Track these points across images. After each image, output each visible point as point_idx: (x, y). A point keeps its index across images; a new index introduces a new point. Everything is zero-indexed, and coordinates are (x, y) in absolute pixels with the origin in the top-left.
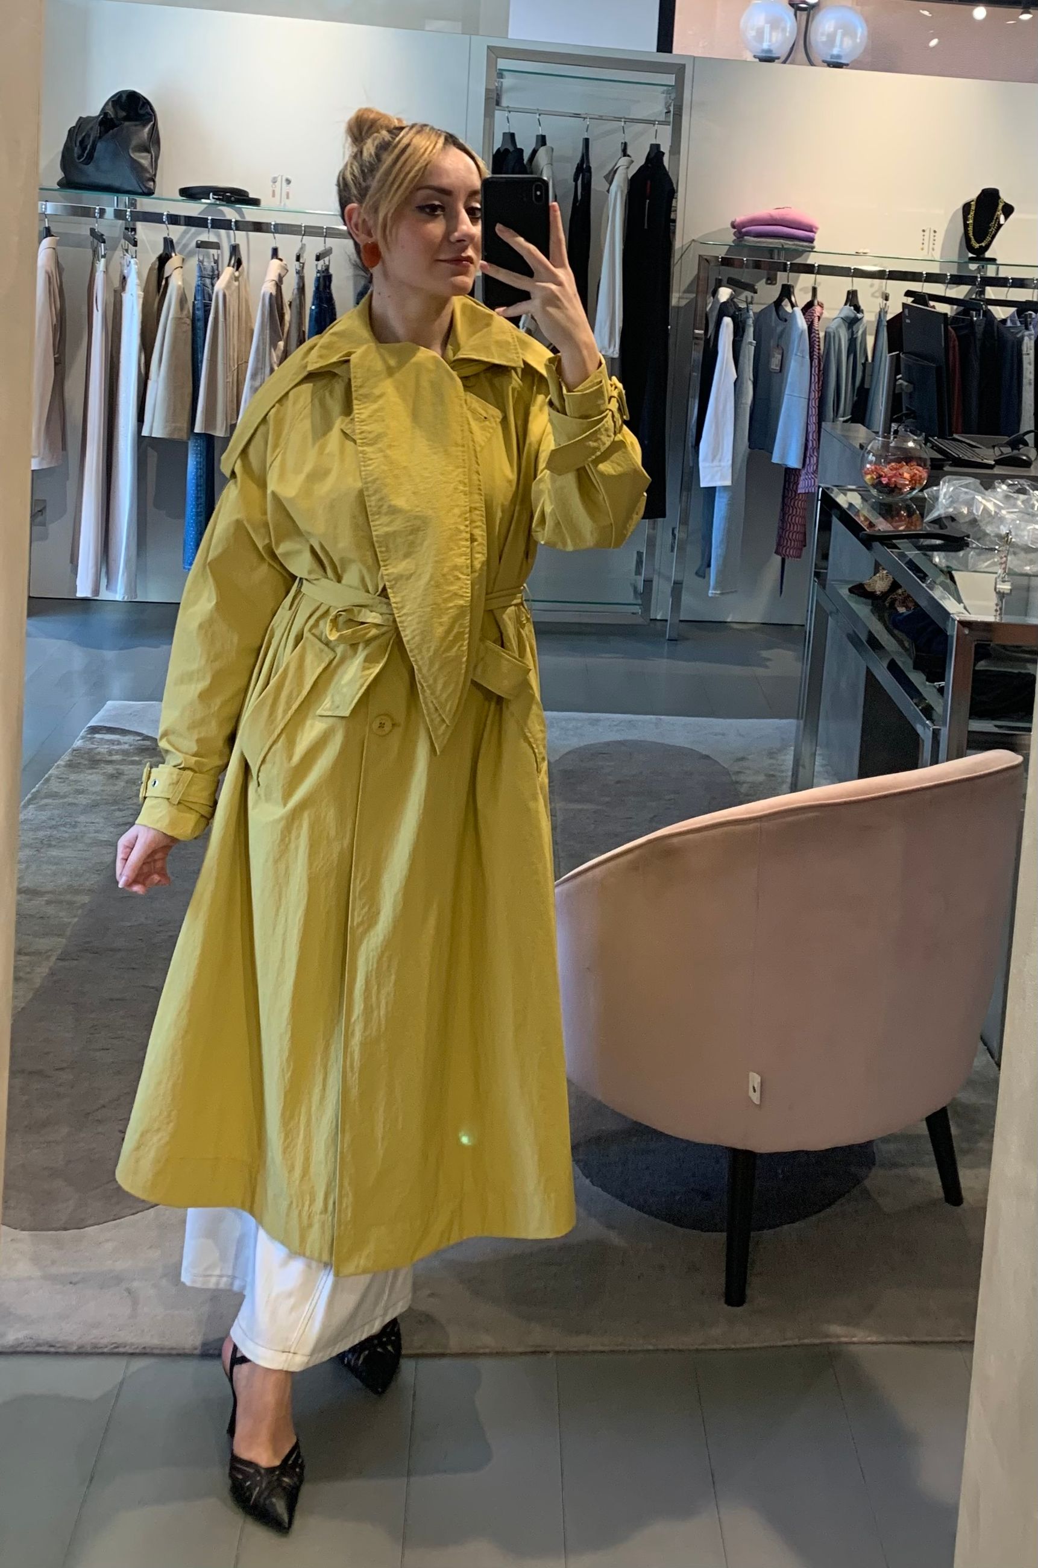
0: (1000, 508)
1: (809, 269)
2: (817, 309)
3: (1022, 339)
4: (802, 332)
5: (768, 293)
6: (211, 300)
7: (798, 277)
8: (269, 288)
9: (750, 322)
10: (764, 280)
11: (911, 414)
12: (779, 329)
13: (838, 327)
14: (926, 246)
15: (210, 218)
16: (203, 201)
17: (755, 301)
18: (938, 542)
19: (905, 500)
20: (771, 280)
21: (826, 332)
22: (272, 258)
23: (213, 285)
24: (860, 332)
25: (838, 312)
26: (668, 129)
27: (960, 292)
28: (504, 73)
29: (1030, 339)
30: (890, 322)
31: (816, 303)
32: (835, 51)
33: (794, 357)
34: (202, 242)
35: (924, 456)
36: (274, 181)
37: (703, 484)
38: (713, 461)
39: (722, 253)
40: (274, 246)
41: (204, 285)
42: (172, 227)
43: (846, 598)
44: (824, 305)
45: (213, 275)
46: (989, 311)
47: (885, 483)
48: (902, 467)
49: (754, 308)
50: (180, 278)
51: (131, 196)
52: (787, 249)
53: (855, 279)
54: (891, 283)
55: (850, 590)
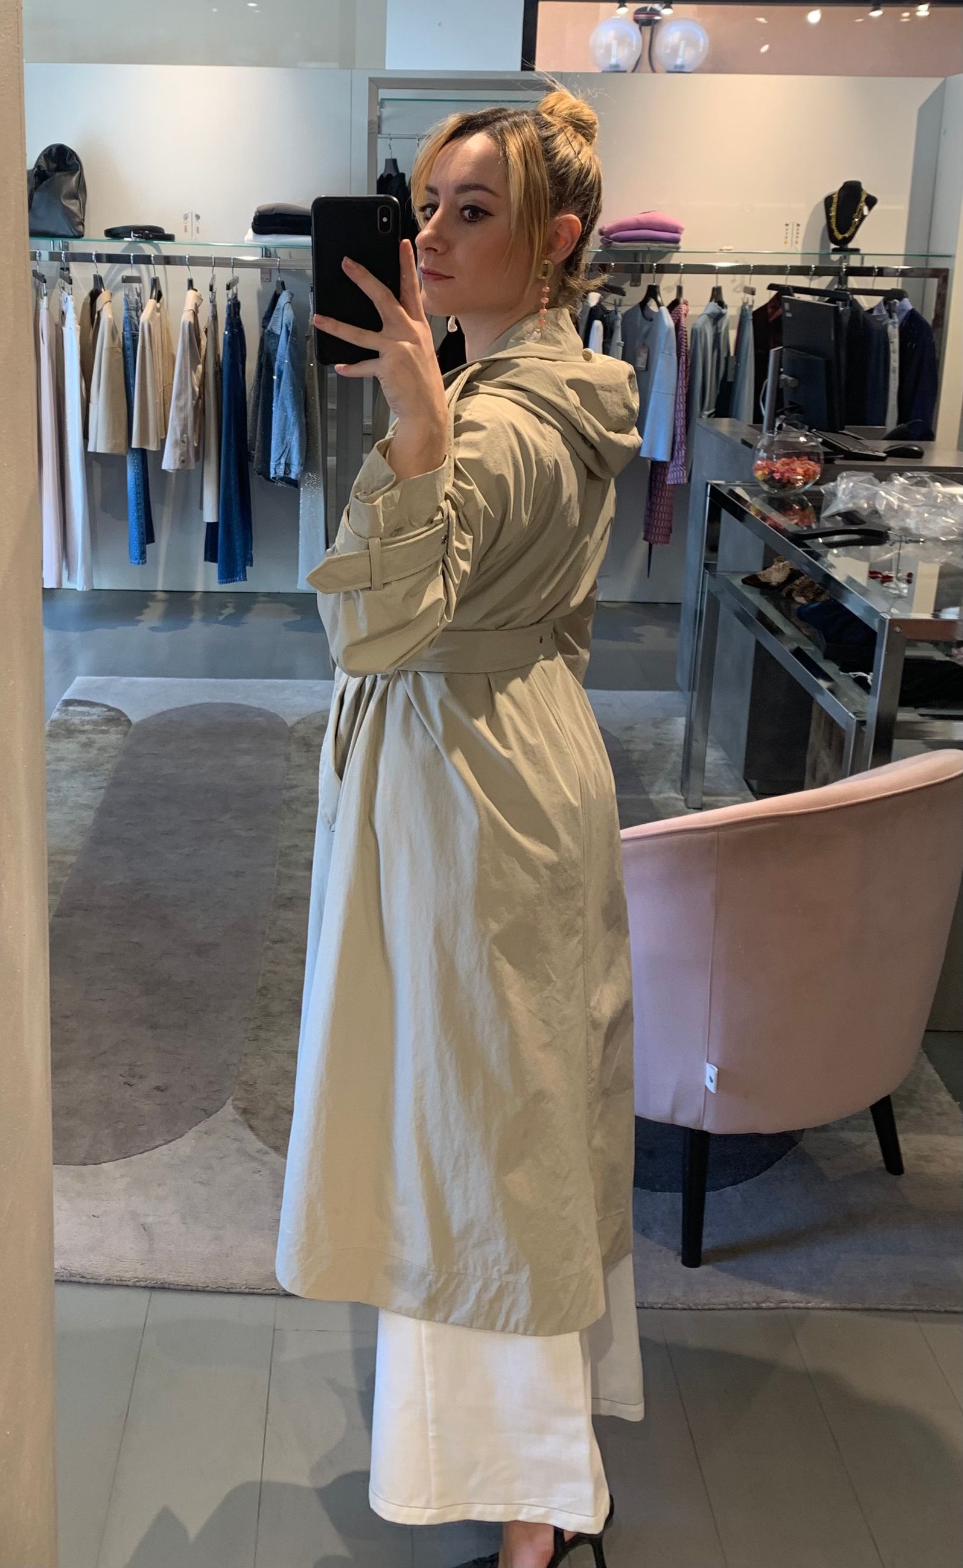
0: (903, 501)
1: (675, 269)
2: (684, 307)
3: (886, 326)
4: (669, 331)
5: (634, 295)
6: (137, 330)
7: (662, 277)
8: (187, 317)
9: (619, 323)
10: (629, 282)
12: (645, 329)
13: (705, 323)
14: (789, 240)
15: (132, 254)
16: (126, 239)
17: (623, 303)
19: (799, 494)
20: (637, 282)
21: (692, 330)
22: (189, 289)
23: (138, 317)
24: (724, 329)
25: (703, 308)
27: (822, 283)
28: (386, 102)
29: (894, 327)
31: (682, 301)
32: (679, 61)
33: (663, 354)
34: (127, 277)
35: (817, 450)
36: (186, 217)
40: (190, 277)
41: (131, 317)
42: (99, 264)
43: (739, 588)
44: (689, 303)
45: (137, 307)
46: (855, 301)
47: (777, 478)
48: (793, 462)
49: (623, 310)
50: (109, 311)
51: (65, 240)
52: (653, 251)
53: (720, 276)
54: (756, 278)
55: (744, 581)
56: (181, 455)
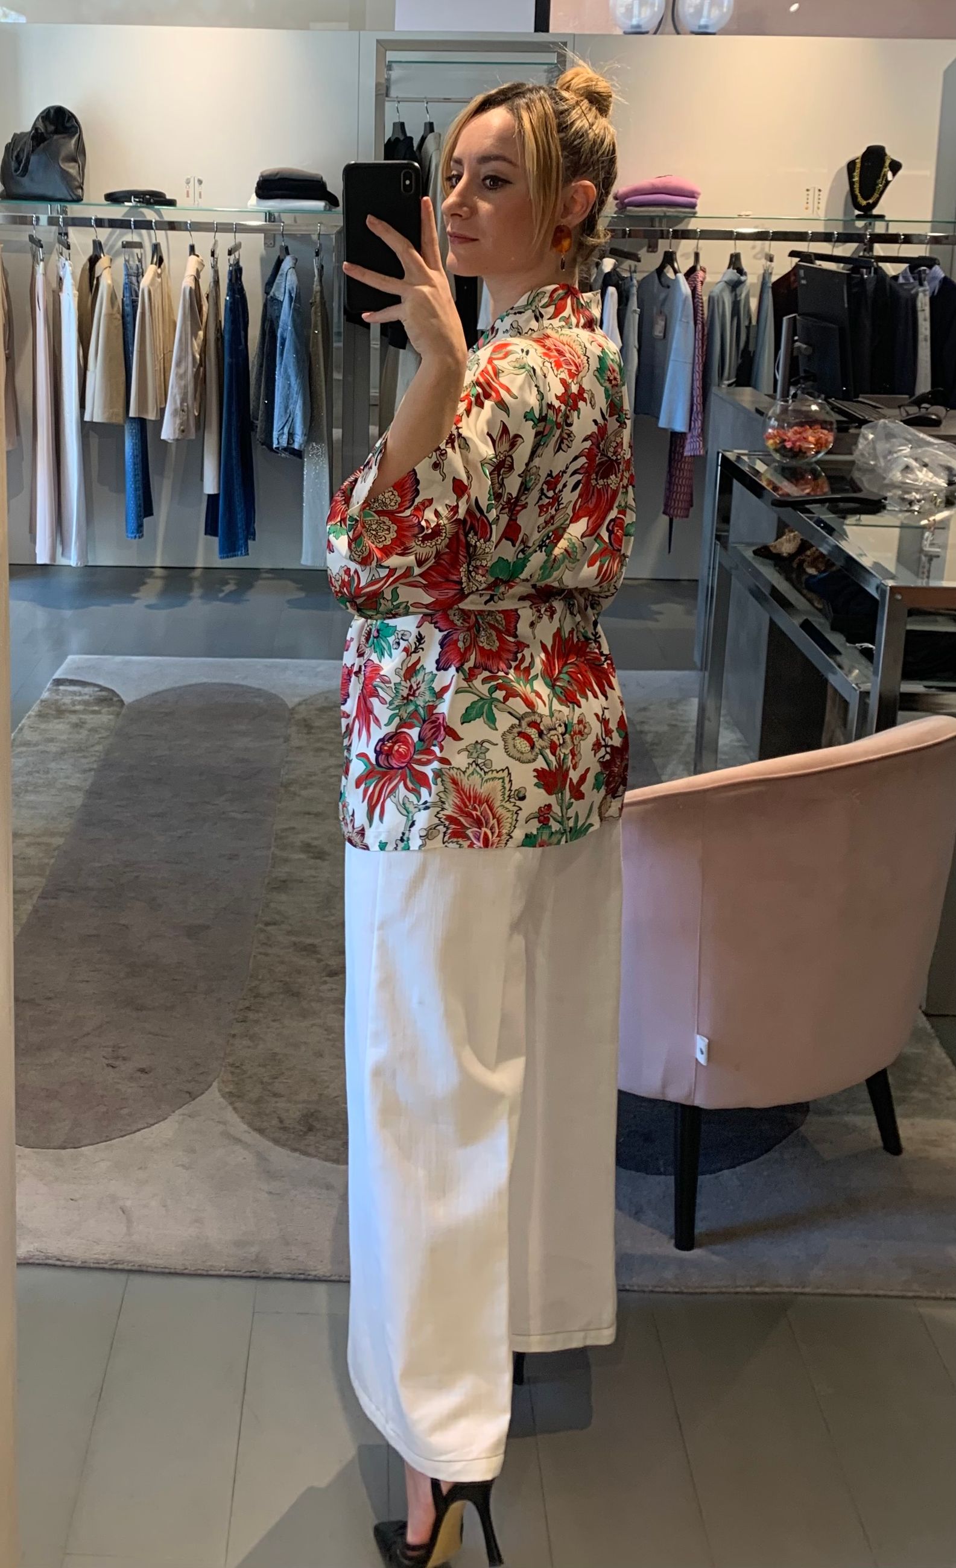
1: (692, 235)
2: (700, 274)
3: (916, 295)
4: (686, 297)
5: (650, 262)
6: (137, 296)
7: (680, 243)
8: (188, 282)
9: (634, 290)
10: (645, 249)
11: (810, 377)
12: (662, 296)
13: (722, 291)
14: (810, 205)
15: (132, 219)
16: (126, 204)
17: (638, 269)
18: (854, 505)
19: (810, 464)
20: (652, 248)
21: (709, 298)
22: (190, 255)
23: (138, 282)
24: (743, 296)
25: (721, 276)
27: (846, 250)
28: (393, 65)
29: (925, 295)
31: (698, 268)
32: (703, 22)
33: (678, 323)
34: (127, 242)
35: (828, 418)
36: (188, 182)
40: (191, 243)
41: (131, 283)
42: (99, 230)
43: (750, 559)
44: (707, 270)
45: (138, 273)
46: (880, 268)
47: (788, 447)
48: (805, 431)
49: (638, 277)
50: (109, 276)
51: (63, 204)
52: (669, 216)
53: (737, 242)
54: (775, 244)
55: (755, 552)
56: (181, 424)
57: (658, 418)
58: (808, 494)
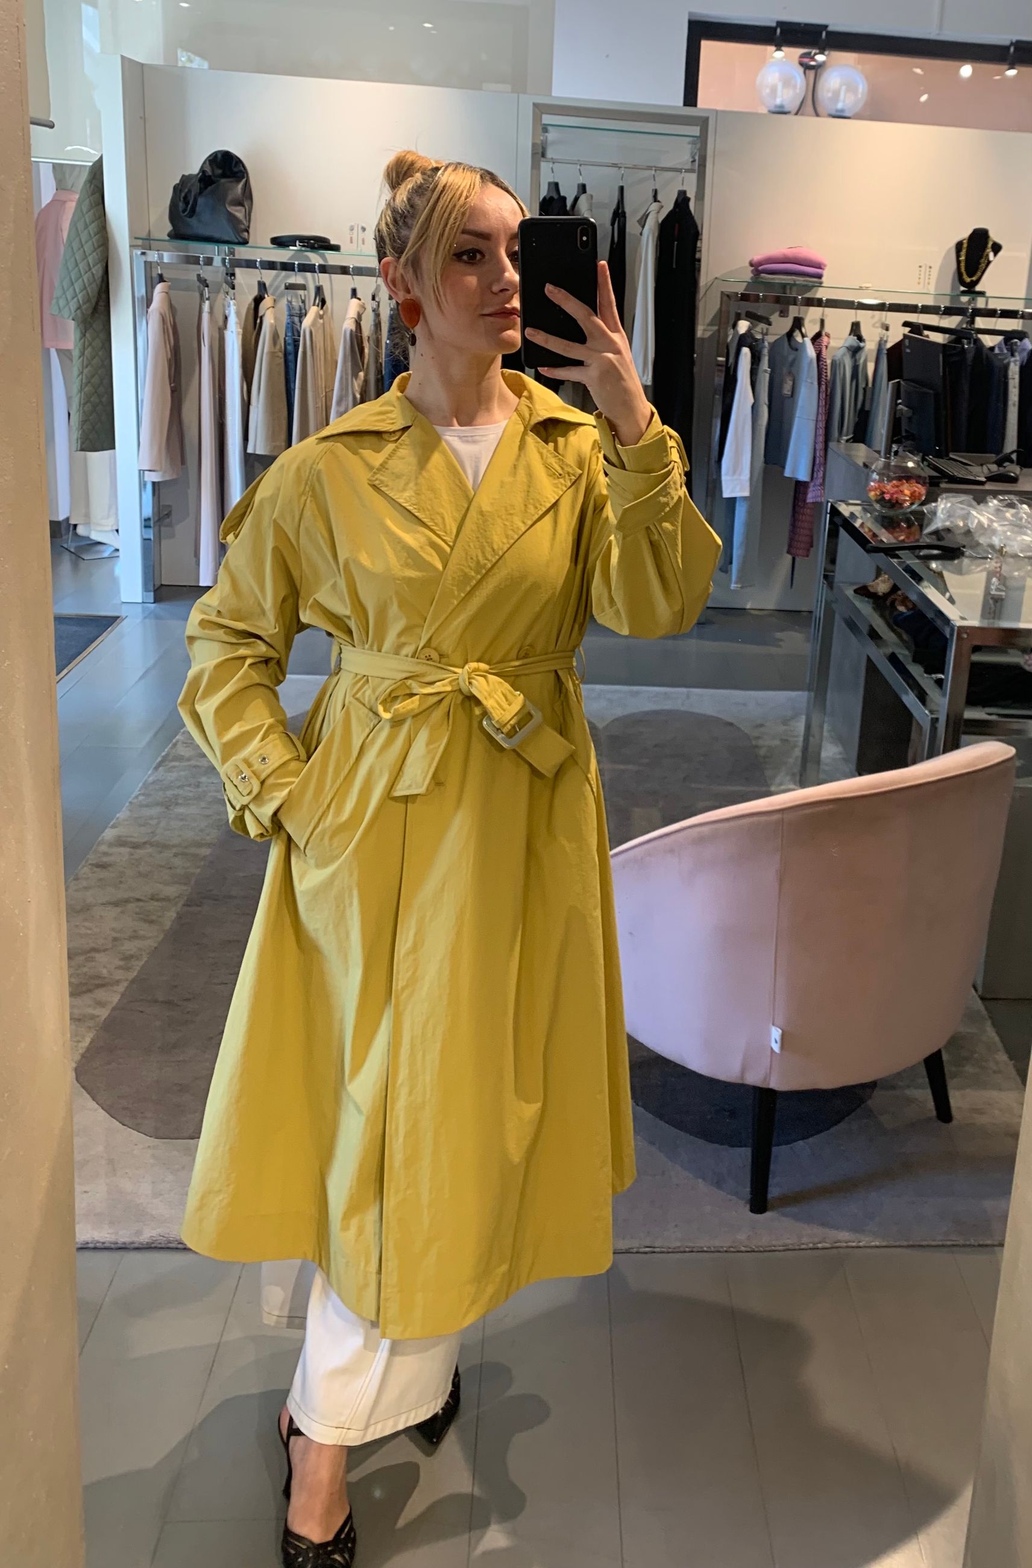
0: (991, 521)
1: (819, 303)
2: (825, 339)
3: (1008, 364)
4: (811, 360)
5: (781, 325)
6: (299, 336)
7: (808, 309)
8: (349, 325)
9: (766, 351)
10: (777, 314)
11: (910, 436)
12: (791, 358)
13: (844, 355)
14: (922, 280)
15: (296, 263)
16: (291, 248)
17: (770, 333)
18: (935, 552)
19: (904, 514)
20: (784, 313)
21: (833, 361)
22: (352, 298)
23: (301, 322)
24: (862, 361)
25: (842, 341)
26: (693, 177)
27: (952, 322)
28: (550, 128)
29: (1016, 365)
30: (889, 350)
31: (824, 333)
32: (839, 104)
33: (803, 383)
34: (291, 284)
35: (923, 474)
36: (352, 229)
37: (726, 494)
38: (734, 472)
39: (740, 289)
40: (353, 286)
41: (293, 323)
42: (265, 272)
43: (851, 598)
44: (831, 336)
45: (301, 313)
46: (979, 339)
47: (887, 498)
48: (902, 484)
49: (769, 339)
50: (272, 317)
51: (231, 246)
52: (798, 285)
53: (859, 311)
54: (892, 315)
55: (856, 591)
57: (784, 467)
58: (903, 541)
